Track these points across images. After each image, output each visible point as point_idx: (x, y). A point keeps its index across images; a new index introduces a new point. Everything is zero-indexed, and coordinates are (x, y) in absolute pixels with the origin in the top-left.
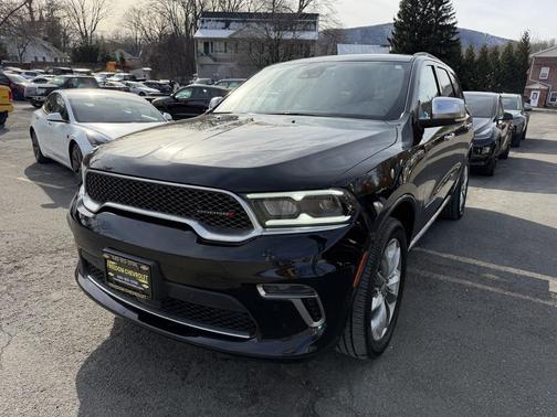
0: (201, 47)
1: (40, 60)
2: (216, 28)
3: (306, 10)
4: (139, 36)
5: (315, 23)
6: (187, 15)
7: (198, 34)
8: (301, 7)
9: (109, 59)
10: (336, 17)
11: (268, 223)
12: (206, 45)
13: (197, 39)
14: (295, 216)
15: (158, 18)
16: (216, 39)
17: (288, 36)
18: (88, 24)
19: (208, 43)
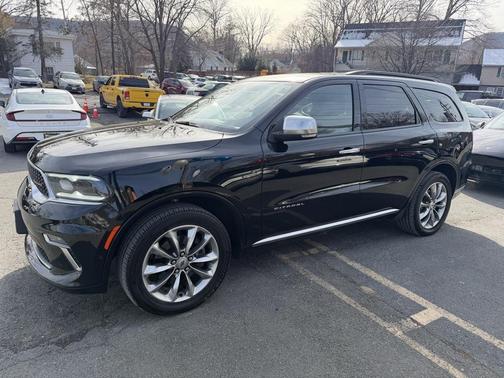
0: (340, 56)
1: (214, 69)
2: (356, 38)
3: (455, 16)
4: (294, 48)
5: (460, 29)
6: (336, 27)
7: (339, 45)
8: (449, 14)
9: (264, 68)
10: (488, 21)
11: (59, 194)
12: (345, 53)
13: (337, 49)
14: (71, 192)
15: (312, 32)
16: (355, 49)
17: (424, 43)
18: (255, 38)
19: (346, 52)
